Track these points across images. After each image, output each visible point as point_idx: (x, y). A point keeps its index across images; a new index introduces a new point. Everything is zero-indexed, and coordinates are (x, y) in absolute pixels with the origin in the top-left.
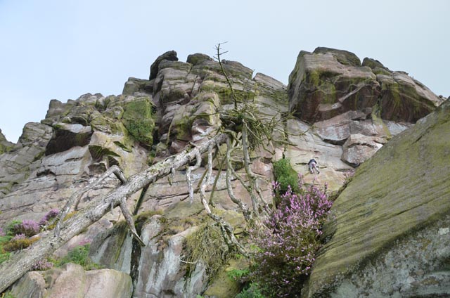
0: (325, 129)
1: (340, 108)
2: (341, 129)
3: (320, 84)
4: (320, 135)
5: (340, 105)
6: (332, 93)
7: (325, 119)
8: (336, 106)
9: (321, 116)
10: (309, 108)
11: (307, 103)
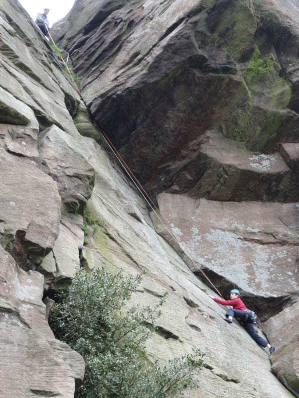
0: (204, 230)
1: (277, 178)
2: (261, 253)
3: (245, 57)
4: (183, 247)
5: (282, 168)
6: (271, 108)
7: (210, 196)
8: (265, 164)
9: (199, 175)
10: (169, 125)
11: (172, 103)
